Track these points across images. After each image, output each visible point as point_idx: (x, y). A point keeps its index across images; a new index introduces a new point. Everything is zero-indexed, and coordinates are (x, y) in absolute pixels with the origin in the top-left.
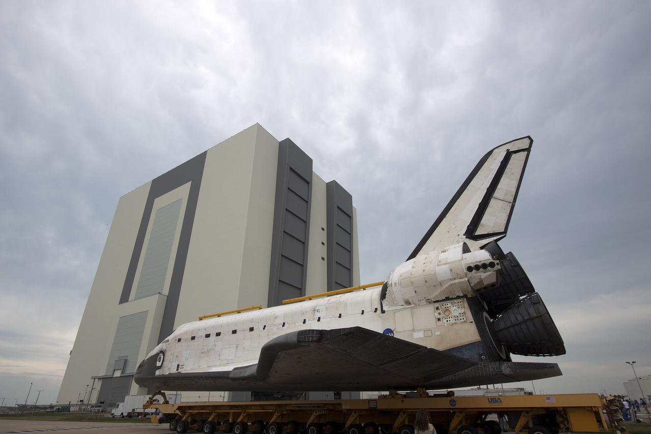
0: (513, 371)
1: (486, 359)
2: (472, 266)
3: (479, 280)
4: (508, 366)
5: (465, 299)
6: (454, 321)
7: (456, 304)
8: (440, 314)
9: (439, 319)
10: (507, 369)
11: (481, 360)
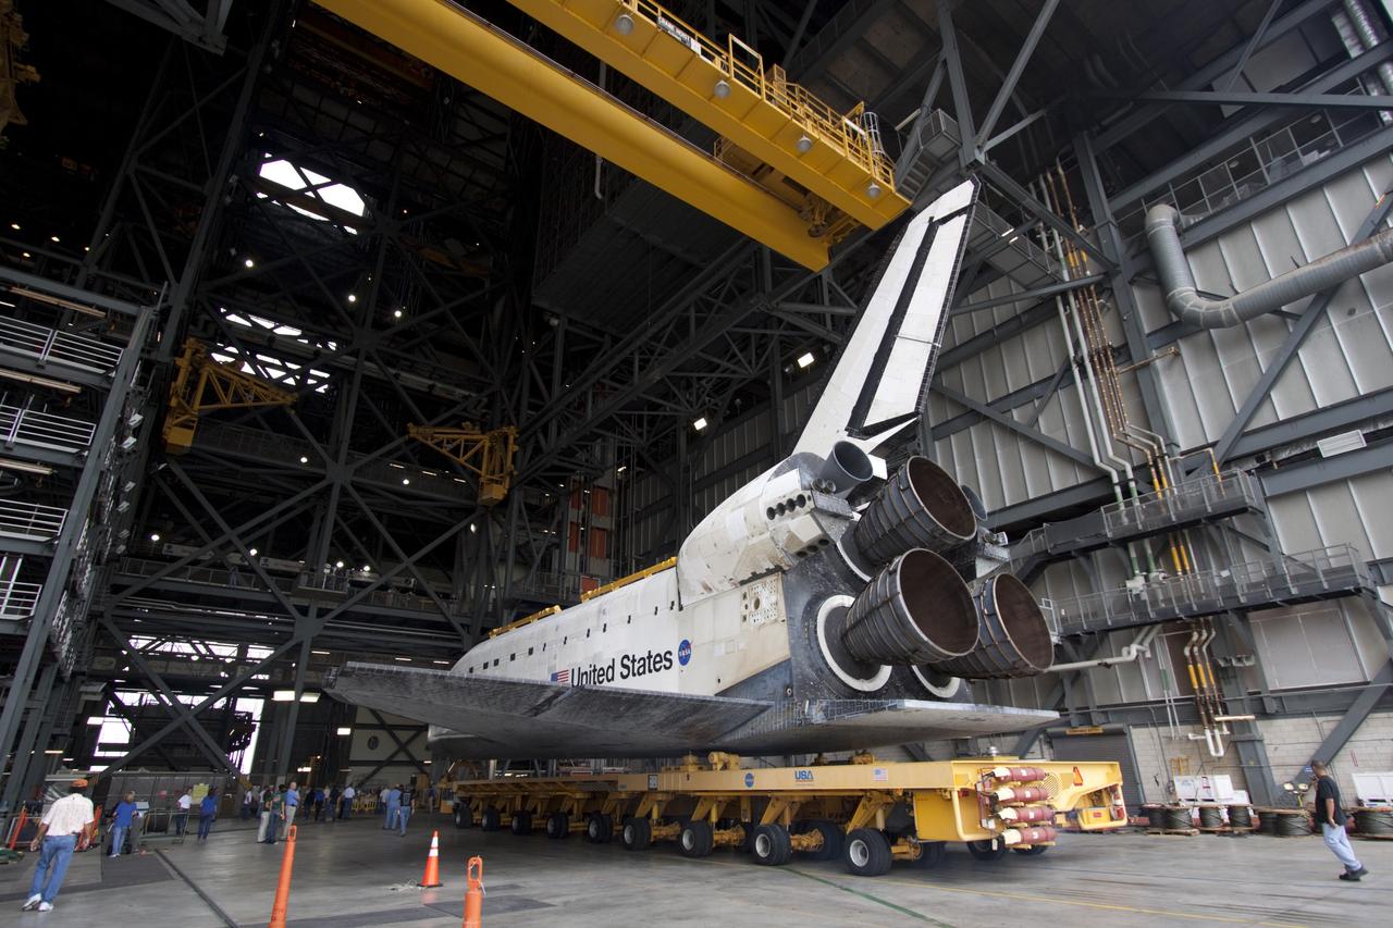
1: (792, 695)
2: (774, 505)
3: (788, 535)
4: (822, 709)
5: (779, 573)
6: (763, 621)
7: (768, 586)
8: (746, 607)
9: (745, 618)
10: (819, 714)
11: (785, 696)
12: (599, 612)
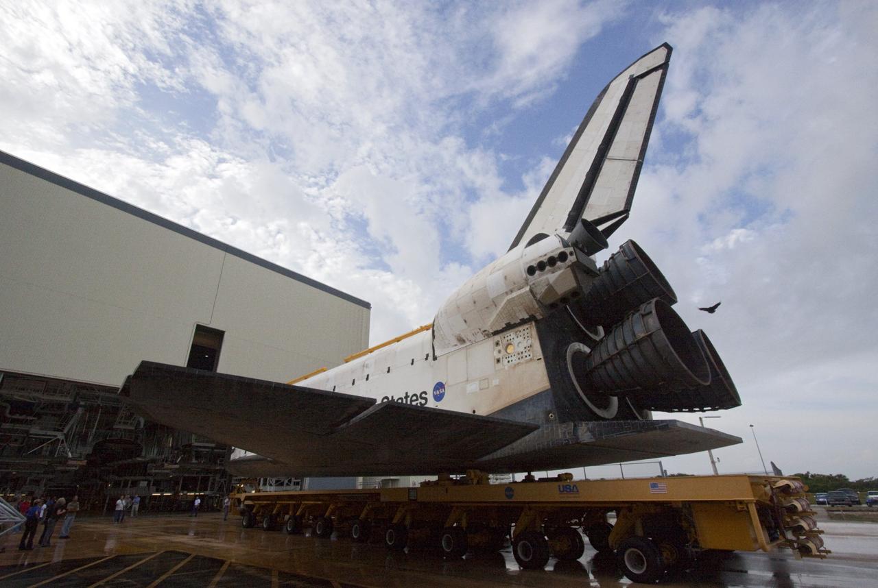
0: (595, 438)
1: (555, 419)
2: (535, 264)
3: (546, 287)
4: (588, 429)
5: (534, 323)
6: (518, 361)
7: (521, 334)
8: (499, 352)
9: (498, 361)
10: (586, 434)
11: (548, 421)
12: (364, 366)
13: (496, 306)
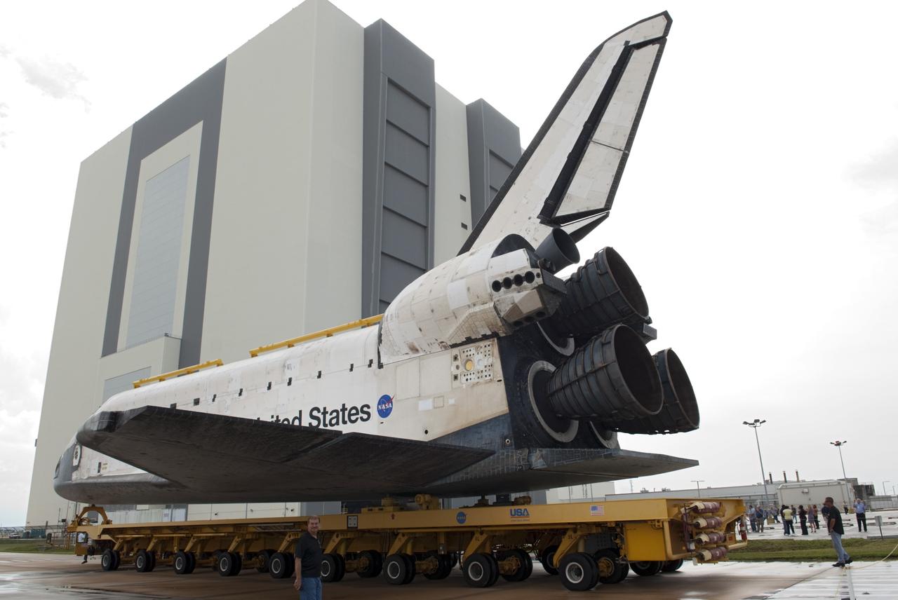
0: (547, 464)
1: (511, 445)
2: (500, 280)
3: (511, 306)
4: (542, 456)
5: (496, 339)
6: (477, 380)
7: (482, 350)
8: (458, 367)
9: (456, 377)
10: (539, 461)
11: (504, 446)
12: (284, 366)
13: (456, 317)
